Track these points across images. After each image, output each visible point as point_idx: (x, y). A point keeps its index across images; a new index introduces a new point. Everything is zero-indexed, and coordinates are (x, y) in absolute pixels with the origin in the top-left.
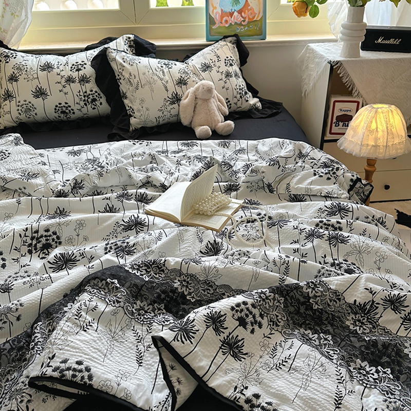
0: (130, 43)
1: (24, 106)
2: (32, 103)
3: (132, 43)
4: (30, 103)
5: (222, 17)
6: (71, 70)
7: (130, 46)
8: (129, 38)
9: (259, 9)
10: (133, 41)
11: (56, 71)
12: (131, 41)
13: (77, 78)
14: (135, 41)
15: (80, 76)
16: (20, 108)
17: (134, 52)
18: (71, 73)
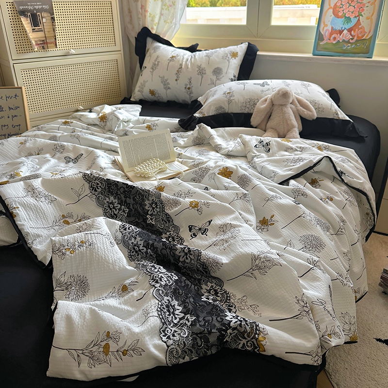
5: (331, 34)
9: (371, 28)
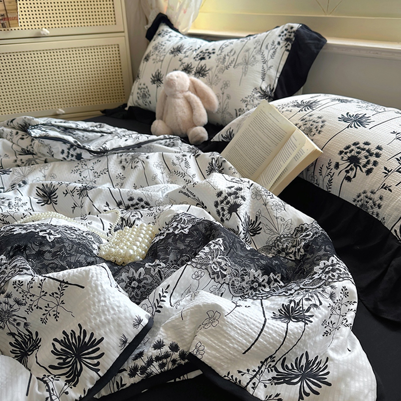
0: (290, 35)
1: (142, 90)
2: (148, 88)
3: (293, 34)
4: (147, 87)
6: (195, 58)
7: (287, 40)
8: (292, 28)
10: (294, 32)
11: (181, 55)
12: (291, 32)
13: (195, 69)
14: (297, 33)
15: (200, 66)
16: (139, 91)
17: (289, 48)
18: (192, 60)
